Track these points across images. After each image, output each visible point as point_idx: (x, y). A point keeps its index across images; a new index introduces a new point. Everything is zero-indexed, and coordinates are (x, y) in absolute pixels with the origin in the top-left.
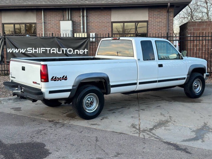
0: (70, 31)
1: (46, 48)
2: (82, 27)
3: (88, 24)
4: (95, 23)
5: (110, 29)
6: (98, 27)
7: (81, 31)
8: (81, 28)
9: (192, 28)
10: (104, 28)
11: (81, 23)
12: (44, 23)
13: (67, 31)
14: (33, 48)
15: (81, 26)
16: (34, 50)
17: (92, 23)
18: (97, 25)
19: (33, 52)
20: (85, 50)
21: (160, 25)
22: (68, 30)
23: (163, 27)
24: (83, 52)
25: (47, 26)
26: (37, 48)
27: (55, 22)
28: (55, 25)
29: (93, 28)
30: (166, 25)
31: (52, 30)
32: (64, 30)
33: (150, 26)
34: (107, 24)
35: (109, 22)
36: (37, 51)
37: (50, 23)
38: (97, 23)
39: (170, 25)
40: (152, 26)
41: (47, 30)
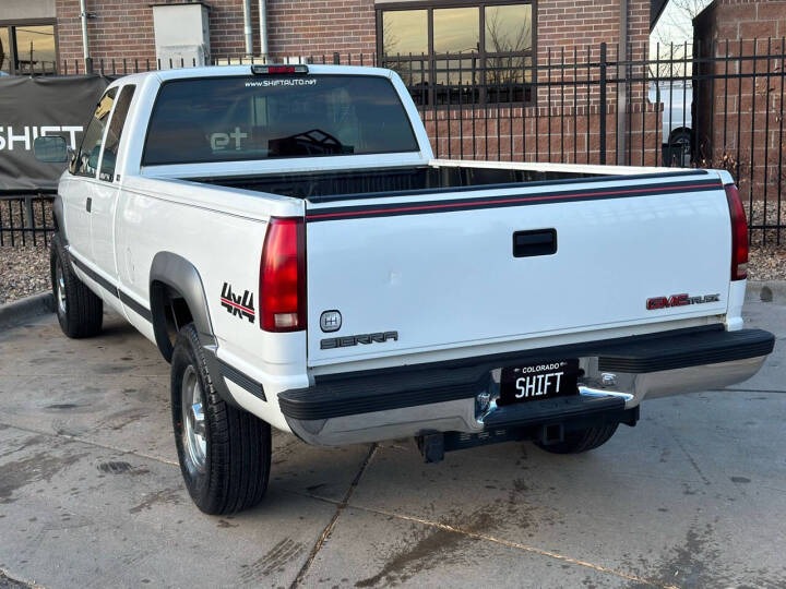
0: (195, 49)
1: (65, 129)
2: (247, 30)
3: (274, 19)
4: (307, 11)
5: (368, 39)
6: (317, 29)
7: (244, 50)
8: (243, 38)
9: (738, 23)
10: (345, 34)
11: (242, 14)
13: (183, 51)
14: (10, 129)
15: (243, 26)
16: (12, 138)
17: (292, 12)
18: (315, 23)
19: (11, 147)
21: (591, 16)
22: (186, 47)
23: (606, 21)
24: (227, 142)
25: (102, 31)
26: (27, 129)
27: (135, 13)
28: (137, 25)
29: (297, 36)
30: (616, 14)
31: (123, 48)
32: (168, 48)
33: (545, 18)
34: (355, 15)
35: (366, 9)
36: (24, 142)
37: (112, 19)
38: (312, 11)
39: (635, 13)
40: (554, 18)
41: (100, 49)
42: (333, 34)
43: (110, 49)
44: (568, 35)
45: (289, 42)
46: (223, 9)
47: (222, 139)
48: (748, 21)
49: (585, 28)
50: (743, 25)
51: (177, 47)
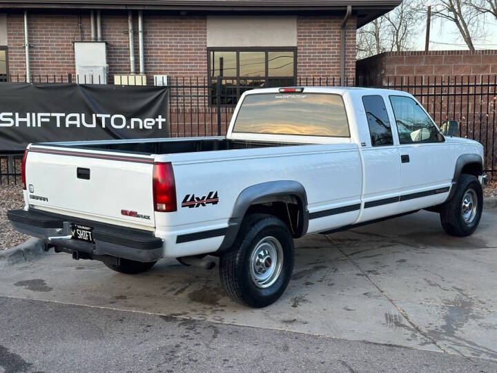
0: (102, 68)
1: (53, 115)
2: (132, 58)
3: (147, 53)
4: (167, 49)
5: (203, 66)
6: (173, 60)
7: (130, 70)
8: (129, 63)
9: (396, 66)
10: (189, 63)
11: (129, 49)
12: (30, 47)
13: (94, 69)
14: (17, 114)
15: (129, 56)
16: (18, 120)
17: (158, 49)
18: (172, 56)
19: (17, 125)
20: (157, 120)
21: (326, 59)
22: (96, 67)
23: (333, 62)
24: (153, 123)
25: (37, 55)
26: (28, 114)
27: (60, 45)
28: (61, 52)
29: (161, 63)
30: (339, 59)
31: (51, 66)
32: (85, 67)
33: (301, 60)
34: (196, 53)
35: (202, 49)
36: (26, 122)
37: (44, 48)
38: (170, 50)
39: (348, 59)
40: (306, 59)
41: (36, 66)
42: (182, 63)
43: (42, 66)
44: (314, 69)
45: (156, 66)
46: (116, 46)
47: (151, 122)
48: (400, 65)
49: (322, 66)
50: (398, 68)
51: (90, 67)
